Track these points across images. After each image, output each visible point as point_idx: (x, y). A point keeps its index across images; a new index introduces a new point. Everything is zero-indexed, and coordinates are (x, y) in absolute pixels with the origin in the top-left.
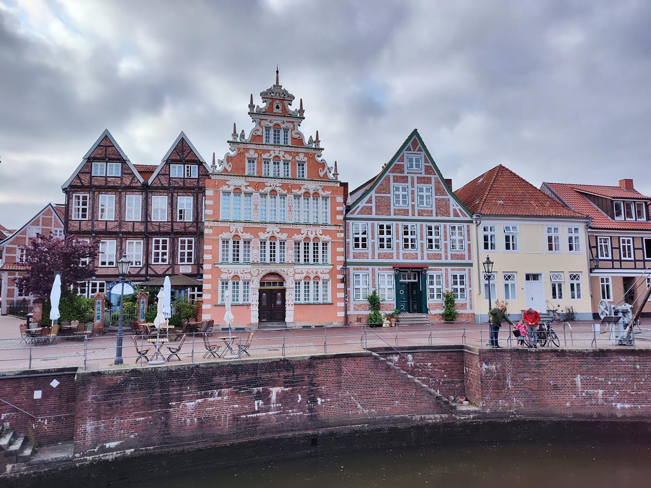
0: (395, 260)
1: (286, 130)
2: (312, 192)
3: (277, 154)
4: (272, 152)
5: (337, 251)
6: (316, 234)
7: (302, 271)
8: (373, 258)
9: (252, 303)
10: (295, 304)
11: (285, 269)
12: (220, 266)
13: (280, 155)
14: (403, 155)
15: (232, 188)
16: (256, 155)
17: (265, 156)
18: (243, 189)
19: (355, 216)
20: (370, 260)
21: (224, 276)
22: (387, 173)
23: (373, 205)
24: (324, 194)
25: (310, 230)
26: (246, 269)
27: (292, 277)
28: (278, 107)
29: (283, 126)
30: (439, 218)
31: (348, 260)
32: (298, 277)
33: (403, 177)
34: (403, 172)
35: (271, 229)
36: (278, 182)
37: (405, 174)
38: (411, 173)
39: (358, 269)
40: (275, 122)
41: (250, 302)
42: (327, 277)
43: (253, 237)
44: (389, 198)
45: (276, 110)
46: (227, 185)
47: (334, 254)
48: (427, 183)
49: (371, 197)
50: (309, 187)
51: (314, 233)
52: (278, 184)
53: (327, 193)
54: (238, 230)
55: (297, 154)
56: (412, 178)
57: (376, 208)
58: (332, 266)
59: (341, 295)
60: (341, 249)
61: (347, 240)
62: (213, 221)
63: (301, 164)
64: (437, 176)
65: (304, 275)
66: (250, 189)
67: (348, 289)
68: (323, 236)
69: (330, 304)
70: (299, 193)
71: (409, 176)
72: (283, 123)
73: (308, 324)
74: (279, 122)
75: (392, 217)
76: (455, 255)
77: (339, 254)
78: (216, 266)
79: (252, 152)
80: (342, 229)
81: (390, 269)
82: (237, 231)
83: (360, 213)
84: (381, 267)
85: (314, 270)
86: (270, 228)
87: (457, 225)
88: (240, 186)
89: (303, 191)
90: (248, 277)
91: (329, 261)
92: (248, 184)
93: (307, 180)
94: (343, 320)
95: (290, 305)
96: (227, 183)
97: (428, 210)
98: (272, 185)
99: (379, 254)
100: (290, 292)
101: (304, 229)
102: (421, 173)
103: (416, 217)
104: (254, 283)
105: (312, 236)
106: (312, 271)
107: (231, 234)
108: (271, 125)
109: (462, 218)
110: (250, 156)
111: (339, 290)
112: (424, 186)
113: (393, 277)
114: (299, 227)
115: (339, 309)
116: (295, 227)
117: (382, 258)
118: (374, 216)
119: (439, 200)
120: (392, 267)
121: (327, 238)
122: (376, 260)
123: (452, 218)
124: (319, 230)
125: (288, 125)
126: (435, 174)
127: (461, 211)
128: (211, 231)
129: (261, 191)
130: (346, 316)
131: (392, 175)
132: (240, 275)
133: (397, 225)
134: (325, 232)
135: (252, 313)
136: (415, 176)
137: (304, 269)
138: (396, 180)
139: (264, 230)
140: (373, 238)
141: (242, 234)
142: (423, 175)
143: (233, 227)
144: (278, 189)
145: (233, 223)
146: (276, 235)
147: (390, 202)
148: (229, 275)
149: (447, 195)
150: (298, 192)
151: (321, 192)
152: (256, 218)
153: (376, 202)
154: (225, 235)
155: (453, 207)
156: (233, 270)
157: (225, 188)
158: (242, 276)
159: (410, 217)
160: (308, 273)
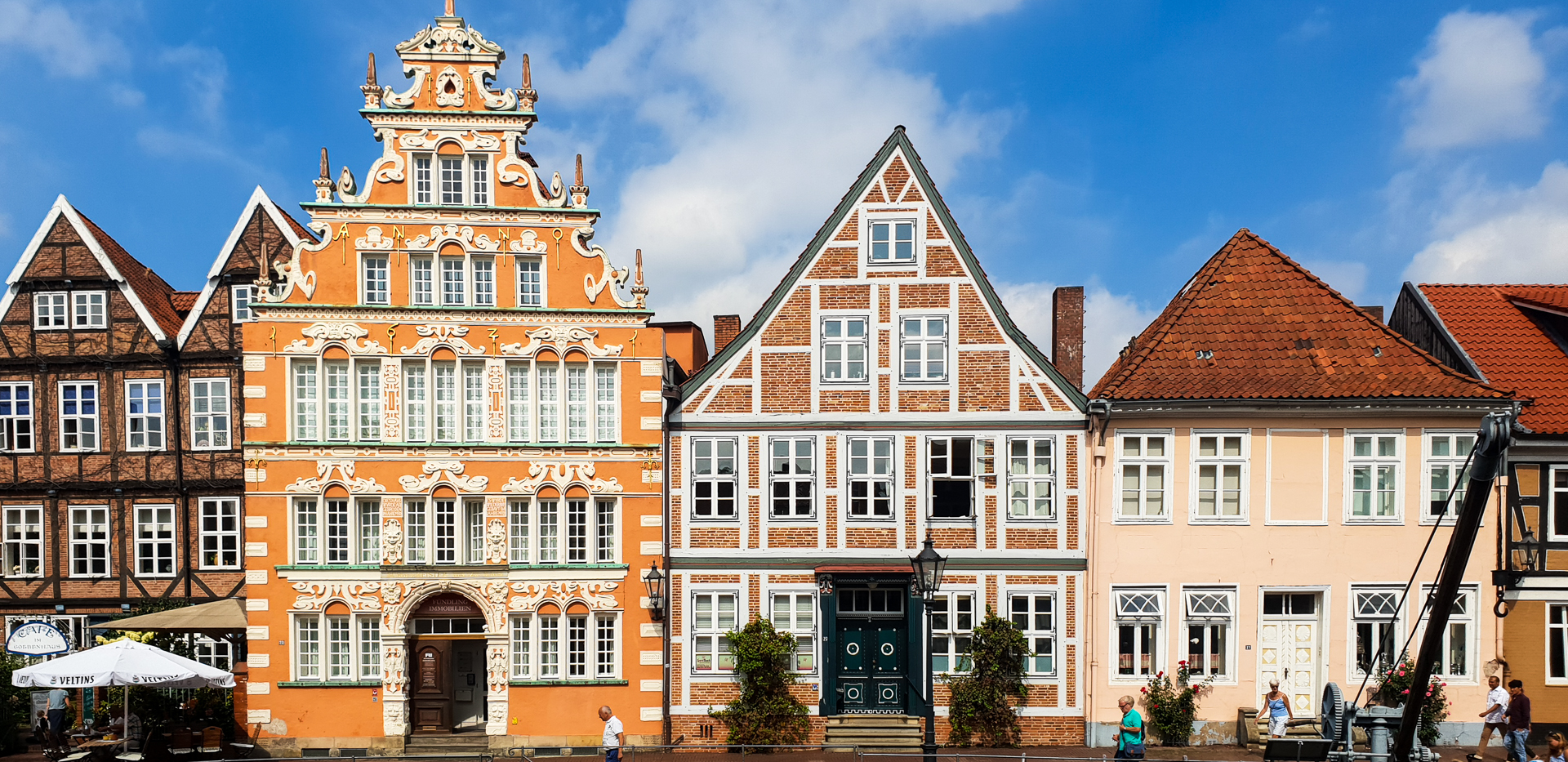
0: (821, 551)
1: (479, 160)
2: (561, 348)
3: (452, 235)
4: (436, 232)
5: (643, 524)
6: (575, 476)
7: (531, 587)
8: (753, 543)
9: (385, 681)
10: (511, 685)
11: (483, 583)
12: (291, 576)
13: (463, 240)
14: (855, 218)
15: (318, 346)
16: (388, 244)
17: (415, 245)
18: (352, 346)
19: (698, 416)
20: (743, 551)
21: (303, 604)
22: (802, 281)
23: (756, 381)
24: (601, 353)
25: (558, 465)
26: (366, 581)
27: (502, 607)
28: (450, 87)
29: (469, 145)
30: (971, 415)
31: (674, 553)
32: (519, 604)
33: (852, 290)
34: (853, 272)
35: (438, 465)
36: (456, 323)
37: (862, 279)
38: (880, 275)
39: (706, 579)
40: (442, 135)
41: (382, 676)
42: (608, 603)
43: (383, 489)
44: (805, 359)
45: (445, 98)
46: (306, 337)
47: (634, 535)
48: (934, 305)
49: (749, 357)
50: (553, 334)
51: (569, 473)
52: (456, 327)
53: (611, 350)
54: (341, 469)
55: (516, 231)
56: (884, 292)
57: (764, 391)
58: (625, 573)
59: (653, 658)
60: (654, 520)
61: (673, 492)
62: (268, 447)
63: (529, 262)
64: (969, 279)
65: (538, 599)
66: (371, 348)
67: (674, 640)
68: (598, 482)
69: (618, 685)
70: (523, 352)
71: (875, 282)
72: (469, 135)
73: (552, 742)
74: (457, 135)
75: (815, 415)
76: (1021, 532)
77: (649, 534)
78: (280, 574)
79: (374, 235)
80: (658, 457)
81: (805, 579)
82: (335, 470)
83: (715, 406)
84: (778, 573)
85: (568, 584)
86: (435, 462)
87: (1031, 438)
88: (342, 339)
89: (534, 345)
90: (371, 605)
91: (617, 557)
92: (366, 332)
93: (548, 313)
94: (659, 731)
95: (498, 688)
96: (304, 331)
97: (934, 393)
98: (438, 332)
99: (772, 533)
100: (498, 648)
101: (538, 463)
102: (914, 274)
103: (894, 415)
104: (391, 623)
105: (562, 483)
106: (564, 586)
107: (321, 482)
108: (430, 145)
109: (1049, 414)
110: (369, 247)
111: (648, 644)
112: (923, 314)
113: (815, 604)
114: (522, 456)
115: (647, 699)
116: (509, 456)
117: (782, 545)
118: (756, 415)
119: (971, 359)
120: (812, 572)
121: (609, 487)
122: (764, 551)
123: (1015, 413)
124: (585, 465)
125: (483, 143)
126: (961, 274)
127: (1047, 392)
128: (262, 475)
129: (408, 352)
130: (667, 720)
131: (815, 285)
132: (349, 600)
133: (831, 441)
134: (602, 470)
135: (387, 707)
136: (894, 284)
137: (540, 582)
138: (831, 298)
139: (416, 469)
140: (754, 484)
141: (351, 482)
142: (922, 278)
143: (325, 462)
144: (456, 343)
145: (325, 451)
146: (453, 480)
147: (808, 372)
148: (317, 602)
149: (1001, 341)
150: (517, 351)
151: (590, 346)
152: (392, 434)
153: (764, 373)
154: (303, 487)
155: (1024, 380)
156: (329, 584)
157: (298, 348)
158: (356, 602)
159: (874, 415)
160: (549, 591)
